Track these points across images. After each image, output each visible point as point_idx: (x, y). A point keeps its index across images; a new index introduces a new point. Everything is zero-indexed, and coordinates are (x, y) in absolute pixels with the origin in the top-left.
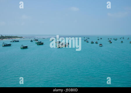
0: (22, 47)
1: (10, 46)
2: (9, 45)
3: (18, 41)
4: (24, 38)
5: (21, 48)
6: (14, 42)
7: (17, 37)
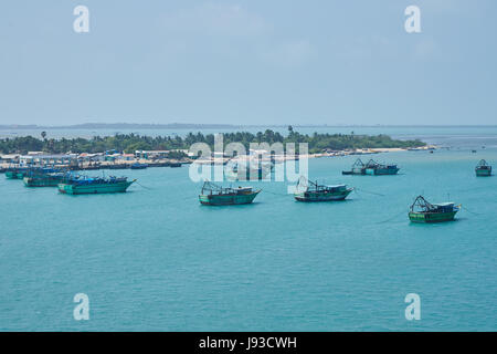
0: (418, 209)
1: (342, 199)
2: (338, 195)
3: (392, 170)
4: (432, 151)
5: (414, 220)
6: (363, 173)
7: (388, 138)
